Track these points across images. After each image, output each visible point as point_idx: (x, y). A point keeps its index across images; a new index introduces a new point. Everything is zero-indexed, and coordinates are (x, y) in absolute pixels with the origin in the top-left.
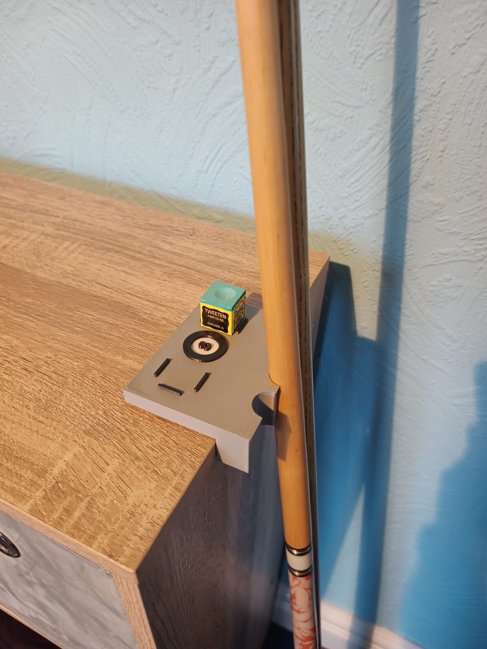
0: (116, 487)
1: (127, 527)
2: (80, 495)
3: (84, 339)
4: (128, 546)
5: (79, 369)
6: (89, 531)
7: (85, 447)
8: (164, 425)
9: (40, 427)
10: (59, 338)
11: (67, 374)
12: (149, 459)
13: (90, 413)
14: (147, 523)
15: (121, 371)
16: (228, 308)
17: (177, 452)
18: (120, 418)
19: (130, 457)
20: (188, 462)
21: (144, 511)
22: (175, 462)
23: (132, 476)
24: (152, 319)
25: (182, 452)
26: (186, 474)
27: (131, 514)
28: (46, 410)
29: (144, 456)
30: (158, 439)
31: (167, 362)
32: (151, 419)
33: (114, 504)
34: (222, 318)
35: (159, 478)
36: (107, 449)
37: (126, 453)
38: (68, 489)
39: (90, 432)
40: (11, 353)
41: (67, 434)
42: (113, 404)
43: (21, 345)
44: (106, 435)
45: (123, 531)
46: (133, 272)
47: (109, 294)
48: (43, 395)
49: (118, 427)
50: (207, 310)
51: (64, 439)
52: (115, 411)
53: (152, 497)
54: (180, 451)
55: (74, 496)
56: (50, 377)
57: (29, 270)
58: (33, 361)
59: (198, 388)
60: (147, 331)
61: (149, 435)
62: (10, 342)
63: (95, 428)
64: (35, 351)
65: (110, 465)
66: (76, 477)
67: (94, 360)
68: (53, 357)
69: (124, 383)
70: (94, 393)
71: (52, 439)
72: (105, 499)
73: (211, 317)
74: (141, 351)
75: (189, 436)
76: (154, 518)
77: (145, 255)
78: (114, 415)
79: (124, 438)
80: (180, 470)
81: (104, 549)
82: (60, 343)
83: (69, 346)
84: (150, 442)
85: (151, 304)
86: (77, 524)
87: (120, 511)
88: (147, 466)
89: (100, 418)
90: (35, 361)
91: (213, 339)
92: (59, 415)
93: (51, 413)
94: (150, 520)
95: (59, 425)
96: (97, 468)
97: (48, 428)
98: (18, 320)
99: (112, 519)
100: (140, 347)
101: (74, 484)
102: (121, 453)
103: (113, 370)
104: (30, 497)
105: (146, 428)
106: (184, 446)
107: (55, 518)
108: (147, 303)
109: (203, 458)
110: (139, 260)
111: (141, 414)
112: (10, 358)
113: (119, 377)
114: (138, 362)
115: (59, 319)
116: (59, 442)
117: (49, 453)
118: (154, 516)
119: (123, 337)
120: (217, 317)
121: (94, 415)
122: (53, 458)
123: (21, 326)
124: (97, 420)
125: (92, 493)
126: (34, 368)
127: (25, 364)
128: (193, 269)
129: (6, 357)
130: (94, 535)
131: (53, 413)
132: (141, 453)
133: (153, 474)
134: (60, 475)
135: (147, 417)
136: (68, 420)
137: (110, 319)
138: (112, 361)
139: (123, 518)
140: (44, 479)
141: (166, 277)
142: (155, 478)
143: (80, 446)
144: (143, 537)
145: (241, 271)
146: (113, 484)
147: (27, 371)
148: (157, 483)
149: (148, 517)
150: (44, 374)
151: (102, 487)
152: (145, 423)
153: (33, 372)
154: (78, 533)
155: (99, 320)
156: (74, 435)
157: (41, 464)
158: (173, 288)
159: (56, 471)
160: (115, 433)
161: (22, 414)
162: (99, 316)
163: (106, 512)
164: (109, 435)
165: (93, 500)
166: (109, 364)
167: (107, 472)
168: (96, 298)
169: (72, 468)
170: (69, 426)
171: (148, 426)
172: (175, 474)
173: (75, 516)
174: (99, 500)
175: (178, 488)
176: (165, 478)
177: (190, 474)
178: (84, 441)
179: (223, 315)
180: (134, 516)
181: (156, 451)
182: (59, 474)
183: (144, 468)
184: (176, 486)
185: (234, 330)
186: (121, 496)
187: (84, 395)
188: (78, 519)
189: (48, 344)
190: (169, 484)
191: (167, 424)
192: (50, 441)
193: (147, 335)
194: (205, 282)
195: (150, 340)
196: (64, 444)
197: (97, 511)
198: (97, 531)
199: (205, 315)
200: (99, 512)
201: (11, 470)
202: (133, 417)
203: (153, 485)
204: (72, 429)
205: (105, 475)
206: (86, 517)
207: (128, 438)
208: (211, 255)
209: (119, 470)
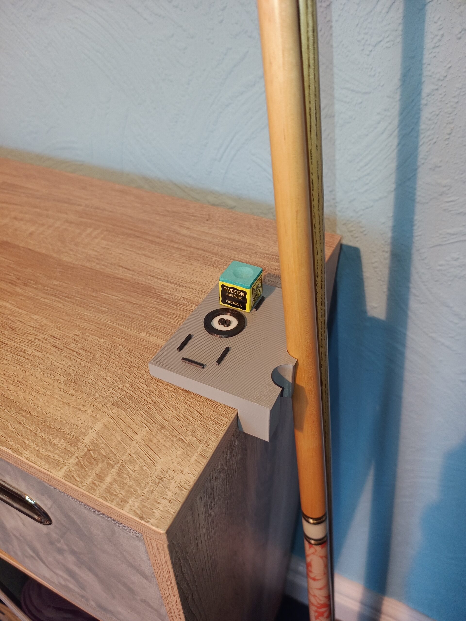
0: (145, 454)
1: (156, 491)
2: (111, 462)
3: (109, 318)
4: (158, 508)
5: (106, 346)
6: (121, 495)
7: (114, 417)
8: (187, 396)
9: (71, 399)
10: (86, 318)
11: (95, 350)
12: (175, 428)
13: (118, 386)
14: (175, 487)
15: (146, 347)
16: (246, 285)
17: (201, 422)
18: (147, 391)
19: (156, 427)
20: (212, 431)
21: (172, 477)
22: (199, 431)
23: (159, 444)
24: (173, 299)
25: (206, 422)
26: (210, 441)
27: (160, 479)
28: (76, 384)
29: (170, 425)
30: (182, 409)
31: (189, 337)
32: (175, 391)
33: (144, 470)
34: (240, 296)
35: (185, 446)
36: (135, 419)
37: (153, 423)
38: (99, 456)
39: (118, 403)
40: (41, 332)
41: (97, 406)
42: (139, 377)
43: (50, 324)
44: (134, 406)
45: (153, 495)
46: (153, 256)
47: (131, 276)
48: (73, 370)
49: (145, 399)
50: (226, 289)
51: (94, 410)
52: (141, 384)
53: (179, 463)
54: (204, 420)
55: (105, 463)
56: (79, 354)
57: (55, 255)
58: (62, 339)
59: (219, 361)
60: (168, 310)
61: (174, 405)
62: (40, 322)
63: (122, 400)
64: (64, 330)
65: (138, 433)
66: (107, 445)
67: (119, 337)
68: (81, 335)
69: (148, 358)
70: (121, 368)
71: (83, 411)
72: (134, 466)
73: (229, 295)
74: (163, 328)
75: (212, 407)
76: (181, 483)
77: (164, 239)
78: (140, 387)
79: (150, 409)
80: (204, 438)
81: (135, 511)
82: (87, 322)
83: (95, 324)
84: (175, 412)
85: (171, 285)
86: (109, 489)
87: (150, 476)
88: (173, 434)
89: (128, 391)
90: (64, 338)
91: (232, 316)
92: (88, 388)
93: (81, 386)
94: (177, 485)
95: (88, 397)
96: (126, 437)
97: (79, 400)
98: (47, 301)
99: (142, 484)
100: (162, 325)
101: (105, 451)
102: (149, 422)
103: (137, 346)
104: (64, 464)
105: (170, 400)
106: (207, 416)
107: (88, 483)
108: (167, 284)
109: (226, 427)
110: (159, 244)
111: (166, 387)
112: (41, 336)
113: (144, 353)
114: (161, 339)
115: (85, 300)
116: (89, 413)
117: (80, 423)
118: (182, 481)
119: (146, 316)
120: (236, 295)
121: (121, 388)
122: (84, 427)
123: (50, 307)
124: (124, 392)
125: (122, 460)
126: (63, 345)
127: (55, 341)
128: (209, 252)
129: (36, 335)
130: (126, 499)
131: (83, 386)
132: (167, 423)
133: (180, 442)
134: (92, 443)
135: (171, 389)
136: (97, 393)
137: (133, 299)
138: (136, 338)
139: (152, 483)
140: (76, 448)
141: (184, 260)
142: (181, 445)
143: (109, 416)
144: (171, 500)
145: (256, 253)
146: (142, 451)
147: (57, 348)
148: (183, 450)
149: (176, 481)
150: (73, 351)
151: (131, 455)
152: (169, 395)
153: (62, 349)
154: (110, 497)
155: (123, 300)
156: (103, 407)
157: (73, 433)
158: (191, 270)
159: (87, 440)
160: (142, 405)
161: (54, 388)
162: (122, 297)
163: (136, 477)
164: (136, 406)
165: (123, 467)
166: (134, 341)
167: (135, 440)
168: (119, 280)
169: (102, 437)
170: (98, 398)
171: (173, 397)
172: (200, 442)
173: (107, 481)
174: (128, 466)
175: (203, 455)
176: (190, 446)
177: (214, 442)
178: (113, 412)
179: (241, 293)
180: (162, 481)
181: (181, 421)
182: (90, 443)
183: (170, 437)
184: (201, 453)
185: (252, 307)
186: (149, 463)
187: (111, 370)
188: (109, 484)
189: (76, 323)
190: (195, 451)
191: (191, 395)
192: (80, 412)
193: (169, 314)
194: (222, 264)
195: (172, 318)
196: (94, 415)
197: (128, 477)
198: (128, 495)
199: (224, 293)
200: (129, 477)
201: (45, 439)
202: (159, 389)
203: (179, 453)
204: (101, 401)
205: (134, 444)
206: (118, 482)
207: (154, 409)
208: (226, 238)
209: (147, 439)
